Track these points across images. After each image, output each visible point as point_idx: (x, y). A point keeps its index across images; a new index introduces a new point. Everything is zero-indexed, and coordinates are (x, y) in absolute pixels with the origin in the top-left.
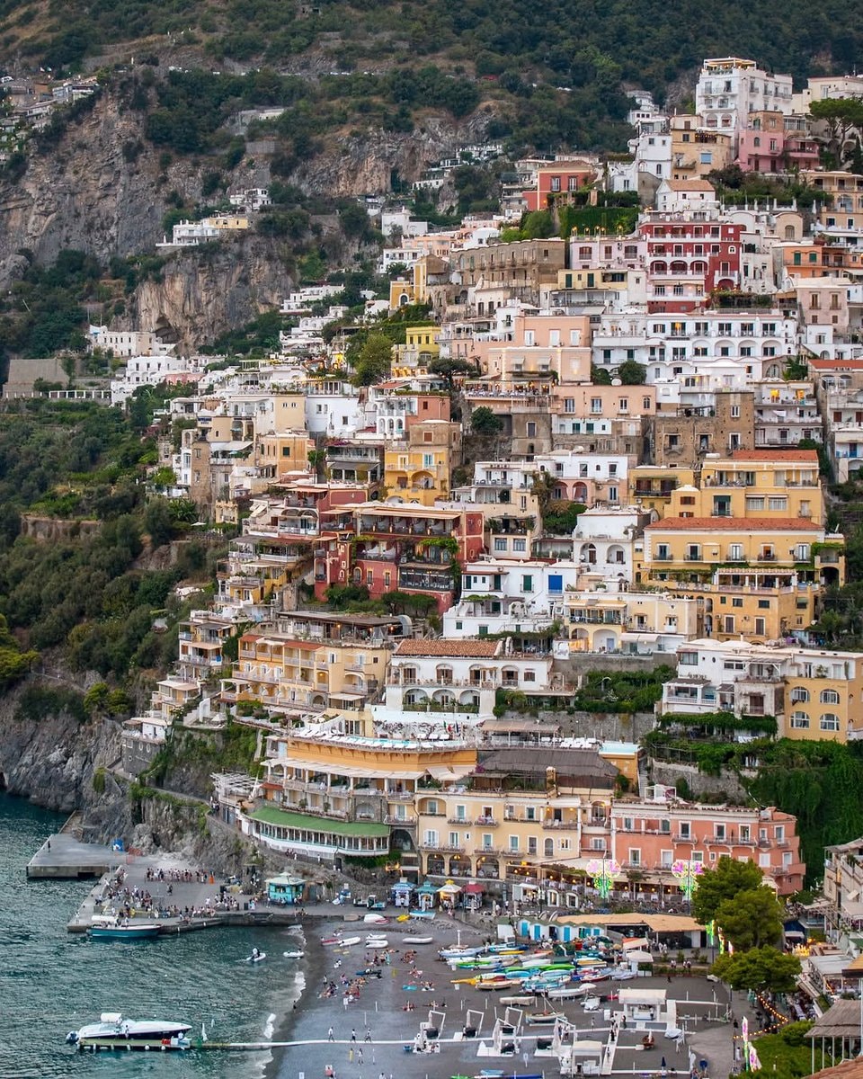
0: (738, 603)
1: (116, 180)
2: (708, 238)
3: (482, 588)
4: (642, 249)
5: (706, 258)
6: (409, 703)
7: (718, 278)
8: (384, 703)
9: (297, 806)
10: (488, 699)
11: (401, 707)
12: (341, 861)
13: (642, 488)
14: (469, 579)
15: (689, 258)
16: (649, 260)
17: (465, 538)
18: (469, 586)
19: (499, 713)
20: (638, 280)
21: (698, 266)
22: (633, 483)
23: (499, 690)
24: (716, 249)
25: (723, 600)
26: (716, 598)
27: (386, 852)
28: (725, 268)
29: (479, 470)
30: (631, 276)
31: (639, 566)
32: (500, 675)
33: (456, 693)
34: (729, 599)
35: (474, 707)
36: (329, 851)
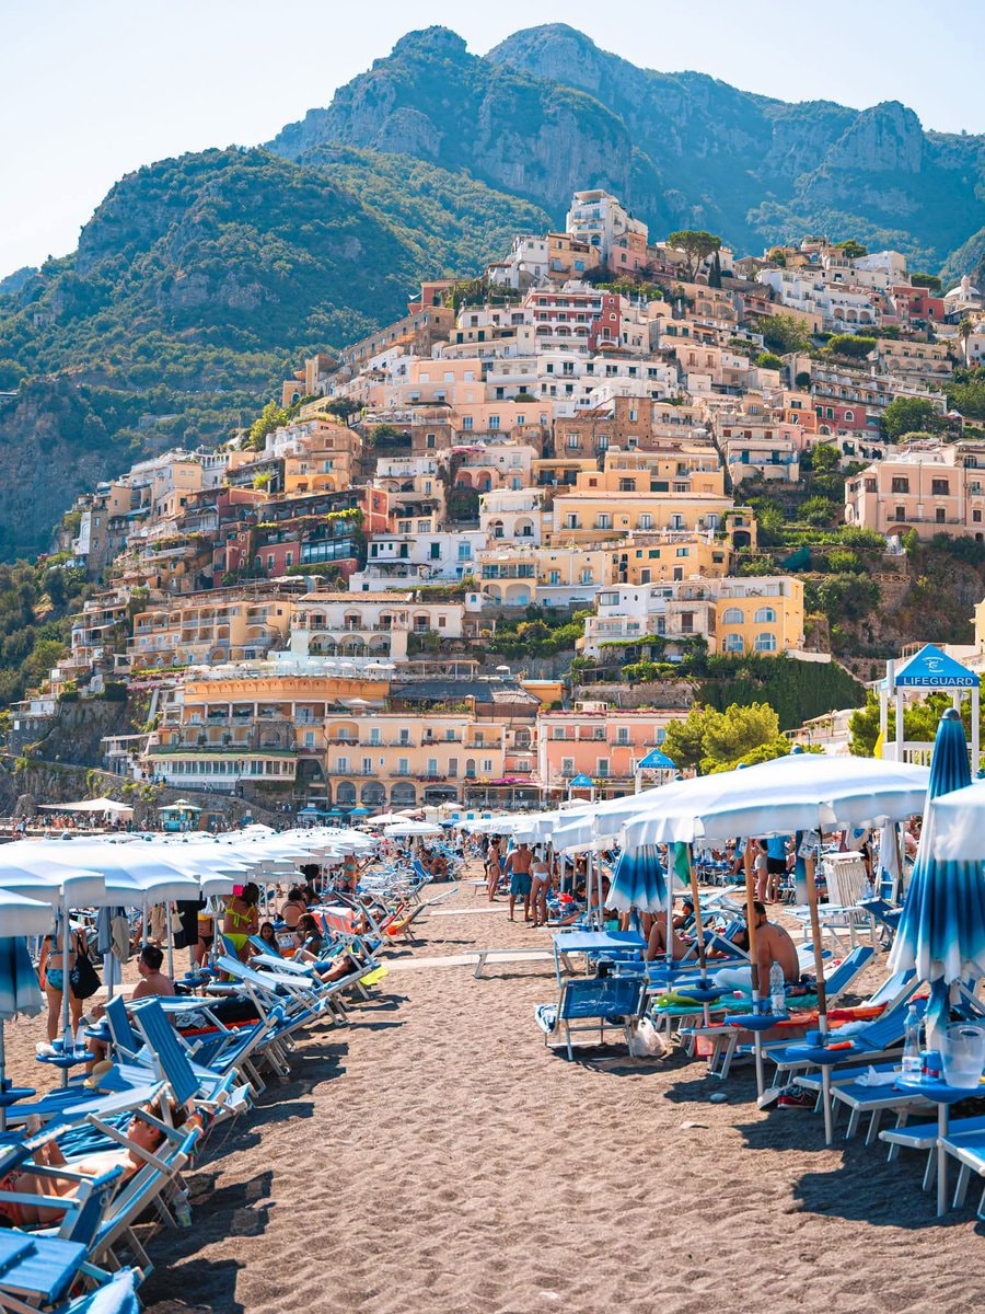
0: (655, 554)
1: (34, 470)
2: (590, 308)
3: (388, 554)
4: (529, 316)
5: (588, 325)
6: (315, 649)
7: (600, 341)
8: (288, 649)
9: (195, 744)
10: (399, 641)
11: (307, 652)
12: (241, 787)
13: (544, 478)
14: (375, 547)
15: (573, 324)
16: (537, 324)
17: (371, 514)
18: (375, 554)
19: (410, 653)
20: (527, 335)
21: (581, 332)
22: (536, 472)
23: (410, 636)
24: (597, 316)
25: (639, 554)
26: (631, 553)
27: (292, 778)
28: (607, 332)
29: (383, 466)
30: (521, 330)
31: (548, 537)
32: (411, 620)
33: (367, 637)
34: (646, 552)
35: (384, 650)
36: (229, 779)
